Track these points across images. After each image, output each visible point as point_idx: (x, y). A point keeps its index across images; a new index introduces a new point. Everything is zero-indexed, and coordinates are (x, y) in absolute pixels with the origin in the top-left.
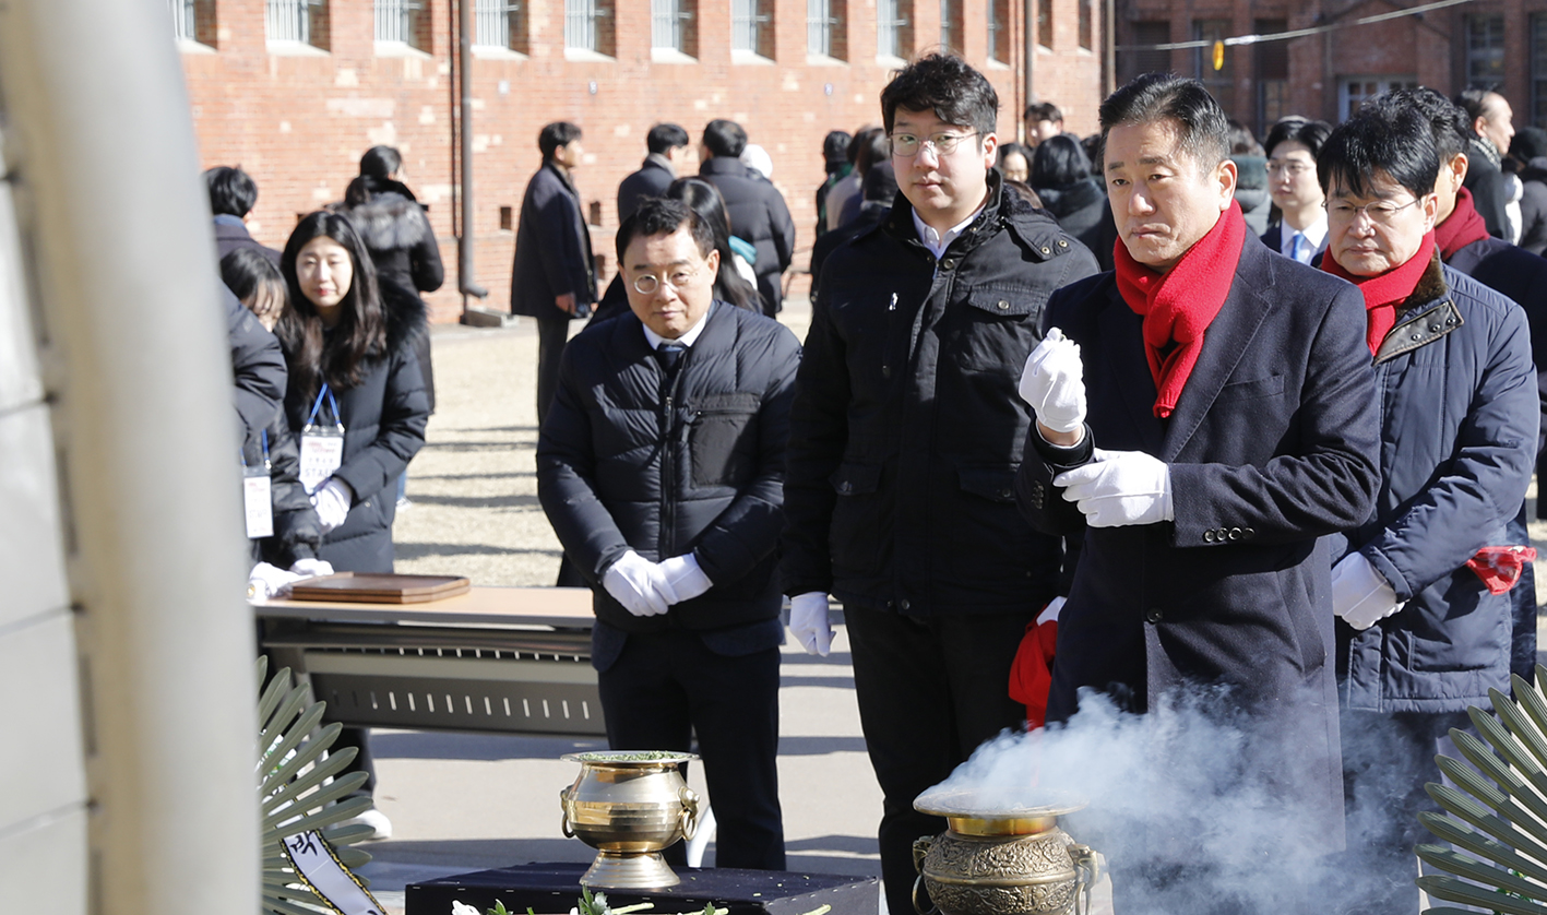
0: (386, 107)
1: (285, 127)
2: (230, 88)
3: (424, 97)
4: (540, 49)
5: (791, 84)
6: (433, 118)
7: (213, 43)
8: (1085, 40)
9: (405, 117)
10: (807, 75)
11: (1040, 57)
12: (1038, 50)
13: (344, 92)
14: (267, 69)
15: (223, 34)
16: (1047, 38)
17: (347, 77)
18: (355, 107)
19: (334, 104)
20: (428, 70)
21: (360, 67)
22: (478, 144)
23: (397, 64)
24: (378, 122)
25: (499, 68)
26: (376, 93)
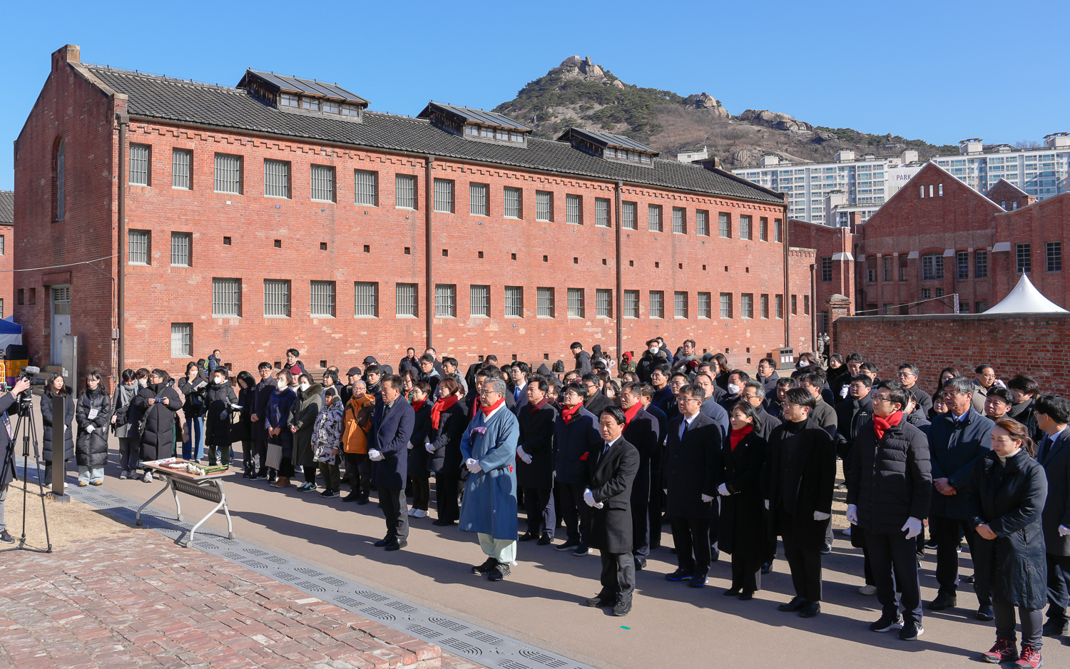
0: (600, 330)
1: (572, 334)
2: (557, 326)
3: (610, 328)
4: (642, 317)
5: (715, 323)
6: (612, 332)
7: (554, 317)
8: (807, 312)
9: (604, 333)
10: (720, 322)
11: (792, 316)
12: (791, 315)
13: (588, 327)
14: (568, 322)
15: (556, 315)
16: (795, 311)
17: (589, 323)
18: (591, 330)
19: (584, 329)
20: (610, 322)
21: (592, 321)
22: (624, 338)
23: (603, 320)
24: (597, 333)
25: (631, 321)
26: (597, 327)
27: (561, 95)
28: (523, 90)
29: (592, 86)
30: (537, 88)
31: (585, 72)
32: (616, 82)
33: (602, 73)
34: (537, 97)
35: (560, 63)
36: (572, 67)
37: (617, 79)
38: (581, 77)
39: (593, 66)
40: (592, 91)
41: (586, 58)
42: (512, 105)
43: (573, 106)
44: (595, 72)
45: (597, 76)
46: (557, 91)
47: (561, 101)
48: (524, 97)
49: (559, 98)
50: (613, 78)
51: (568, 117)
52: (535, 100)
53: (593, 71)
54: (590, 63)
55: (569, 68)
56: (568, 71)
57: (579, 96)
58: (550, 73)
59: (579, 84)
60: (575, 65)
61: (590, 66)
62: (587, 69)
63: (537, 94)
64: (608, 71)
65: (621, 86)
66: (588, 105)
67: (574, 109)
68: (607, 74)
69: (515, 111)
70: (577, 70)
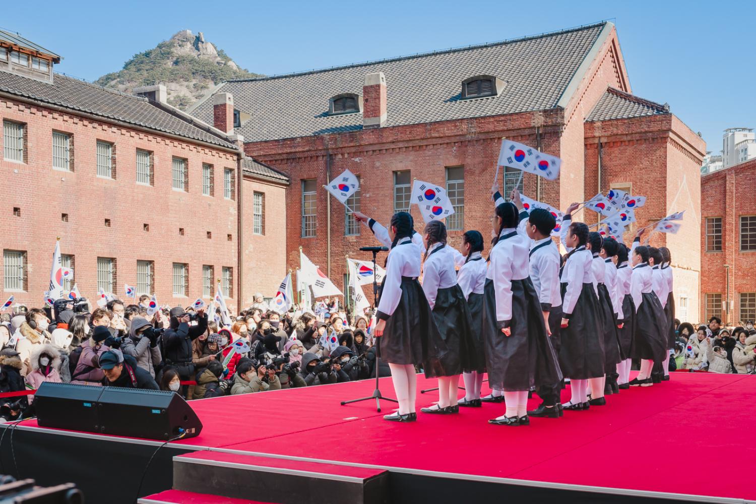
27: (174, 70)
28: (131, 62)
29: (207, 65)
30: (146, 60)
31: (198, 49)
32: (230, 63)
33: (215, 52)
34: (147, 70)
35: (171, 36)
36: (184, 41)
37: (230, 60)
38: (194, 54)
39: (206, 43)
40: (206, 69)
41: (199, 33)
42: (119, 76)
43: (186, 83)
44: (209, 50)
45: (211, 55)
46: (170, 64)
47: (174, 77)
48: (133, 68)
49: (172, 73)
50: (227, 59)
51: (181, 95)
52: (145, 74)
53: (206, 48)
54: (203, 40)
55: (180, 43)
56: (180, 46)
57: (193, 73)
58: (160, 47)
59: (192, 61)
60: (187, 40)
61: (203, 42)
62: (200, 45)
63: (148, 67)
64: (222, 51)
65: (235, 68)
66: (202, 84)
67: (187, 87)
68: (220, 53)
69: (122, 83)
70: (189, 46)
